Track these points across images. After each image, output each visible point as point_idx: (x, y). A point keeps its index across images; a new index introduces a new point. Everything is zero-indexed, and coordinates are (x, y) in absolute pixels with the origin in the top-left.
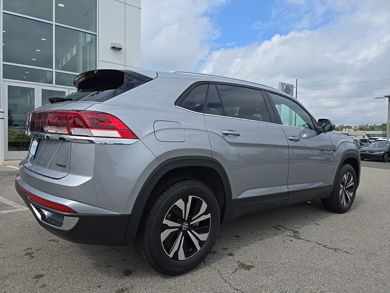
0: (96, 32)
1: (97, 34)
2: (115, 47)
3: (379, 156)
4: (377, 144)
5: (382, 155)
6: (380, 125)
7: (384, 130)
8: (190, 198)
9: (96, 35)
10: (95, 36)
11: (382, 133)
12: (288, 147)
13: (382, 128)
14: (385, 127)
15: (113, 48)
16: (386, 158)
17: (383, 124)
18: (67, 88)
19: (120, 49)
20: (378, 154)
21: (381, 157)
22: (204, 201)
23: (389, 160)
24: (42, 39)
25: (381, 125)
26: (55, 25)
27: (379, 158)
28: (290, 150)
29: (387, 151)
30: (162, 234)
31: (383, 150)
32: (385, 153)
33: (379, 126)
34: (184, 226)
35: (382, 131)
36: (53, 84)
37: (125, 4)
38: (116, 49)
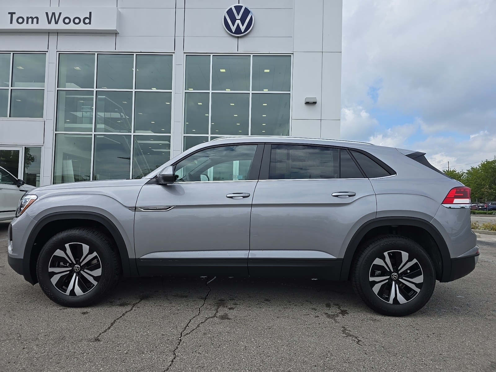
15: (307, 103)
19: (315, 103)
37: (322, 52)
38: (311, 103)
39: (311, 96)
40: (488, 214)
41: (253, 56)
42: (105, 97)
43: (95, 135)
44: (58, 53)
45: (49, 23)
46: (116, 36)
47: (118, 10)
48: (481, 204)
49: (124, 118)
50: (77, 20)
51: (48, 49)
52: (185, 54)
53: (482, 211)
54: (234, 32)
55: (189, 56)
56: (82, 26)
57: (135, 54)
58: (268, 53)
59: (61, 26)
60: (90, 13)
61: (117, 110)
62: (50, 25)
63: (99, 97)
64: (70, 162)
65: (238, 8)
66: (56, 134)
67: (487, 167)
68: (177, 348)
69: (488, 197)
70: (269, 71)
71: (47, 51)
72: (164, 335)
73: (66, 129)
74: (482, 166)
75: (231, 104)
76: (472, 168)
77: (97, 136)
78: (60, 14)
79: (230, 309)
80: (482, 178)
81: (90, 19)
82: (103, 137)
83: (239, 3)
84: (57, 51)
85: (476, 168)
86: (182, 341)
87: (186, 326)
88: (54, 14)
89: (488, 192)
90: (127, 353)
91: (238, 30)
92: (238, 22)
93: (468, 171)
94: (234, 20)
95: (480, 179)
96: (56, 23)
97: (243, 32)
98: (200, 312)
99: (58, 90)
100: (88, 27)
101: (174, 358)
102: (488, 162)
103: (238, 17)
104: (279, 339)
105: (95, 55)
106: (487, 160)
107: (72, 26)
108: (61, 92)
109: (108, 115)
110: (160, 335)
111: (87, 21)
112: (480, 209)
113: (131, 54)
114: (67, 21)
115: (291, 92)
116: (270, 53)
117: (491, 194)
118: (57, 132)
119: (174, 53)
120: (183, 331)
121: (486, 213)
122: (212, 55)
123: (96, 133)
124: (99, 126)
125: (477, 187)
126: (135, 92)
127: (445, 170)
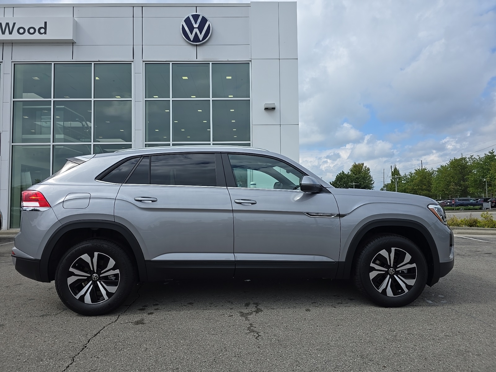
8: (96, 254)
12: (233, 211)
15: (266, 109)
19: (274, 109)
22: (111, 259)
28: (236, 215)
30: (68, 279)
34: (93, 277)
37: (279, 59)
38: (270, 109)
39: (270, 102)
40: (456, 210)
41: (212, 63)
42: (63, 107)
43: (53, 145)
44: (13, 63)
45: (3, 33)
46: (73, 45)
47: (74, 20)
48: (449, 201)
49: (86, 127)
50: (31, 30)
51: (3, 60)
52: (144, 63)
53: (451, 207)
54: (192, 40)
55: (148, 65)
56: (37, 36)
57: (93, 63)
58: (227, 60)
59: (15, 36)
60: (46, 23)
61: (78, 119)
62: (3, 35)
63: (57, 107)
64: (28, 174)
65: (196, 17)
66: (12, 146)
67: (456, 164)
68: (79, 354)
69: (455, 194)
70: (231, 78)
71: (2, 62)
72: (70, 342)
73: (24, 141)
74: (451, 164)
75: (199, 111)
76: (442, 166)
77: (56, 147)
78: (14, 24)
79: (149, 314)
80: (451, 175)
81: (45, 28)
82: (63, 147)
83: (196, 12)
84: (12, 62)
85: (445, 165)
86: (87, 347)
87: (98, 333)
88: (7, 24)
89: (454, 189)
90: (26, 361)
91: (196, 39)
92: (196, 30)
93: (438, 169)
94: (191, 29)
95: (450, 176)
96: (10, 33)
97: (201, 40)
98: (117, 319)
99: (13, 101)
100: (43, 37)
101: (71, 364)
102: (456, 160)
103: (196, 26)
104: (183, 340)
105: (52, 65)
106: (454, 158)
107: (27, 36)
108: (17, 103)
109: (68, 124)
110: (66, 343)
111: (42, 31)
112: (448, 205)
113: (89, 64)
114: (21, 31)
115: (251, 99)
116: (229, 60)
117: (457, 191)
118: (13, 144)
119: (132, 62)
120: (92, 338)
121: (453, 209)
122: (171, 63)
123: (54, 144)
124: (57, 136)
125: (447, 184)
126: (94, 101)
127: (417, 169)
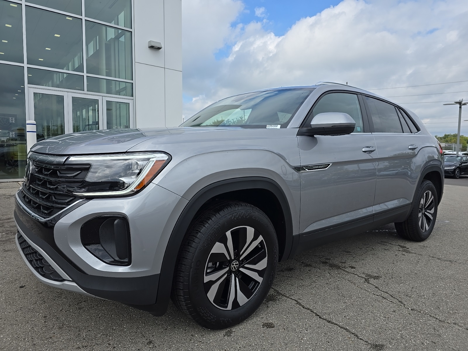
0: (132, 29)
1: (132, 30)
2: (154, 46)
3: (450, 172)
4: (446, 158)
5: (452, 170)
6: (442, 136)
7: (447, 142)
9: (132, 32)
10: (130, 33)
11: (445, 145)
13: (445, 139)
14: (448, 138)
15: (152, 47)
16: (457, 174)
17: (445, 135)
18: (100, 96)
19: (159, 48)
20: (448, 170)
21: (451, 173)
23: (460, 176)
24: (56, 35)
25: (444, 136)
26: (85, 20)
27: (449, 174)
29: (458, 166)
31: (453, 165)
32: (456, 167)
33: (441, 138)
35: (444, 143)
36: (84, 91)
39: (157, 40)
